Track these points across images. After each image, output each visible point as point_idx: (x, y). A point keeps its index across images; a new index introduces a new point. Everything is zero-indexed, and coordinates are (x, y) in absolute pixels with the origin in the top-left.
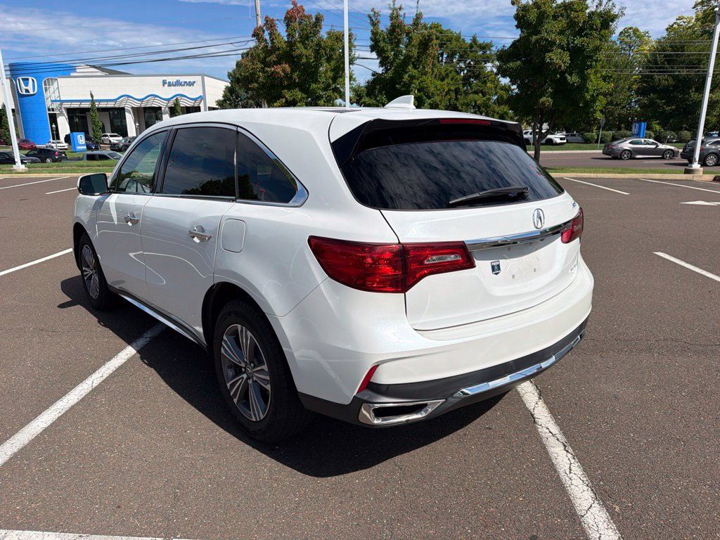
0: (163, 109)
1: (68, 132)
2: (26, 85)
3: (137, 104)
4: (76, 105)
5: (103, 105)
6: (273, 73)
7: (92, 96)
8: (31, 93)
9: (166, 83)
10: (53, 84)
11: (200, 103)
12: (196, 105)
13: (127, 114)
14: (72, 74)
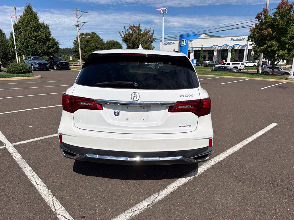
0: (229, 50)
1: (193, 58)
2: (183, 42)
3: (219, 48)
4: (197, 49)
5: (207, 49)
6: (263, 33)
7: (202, 46)
8: (184, 45)
9: (232, 40)
10: (191, 42)
11: (245, 47)
12: (243, 48)
13: (214, 52)
14: (199, 38)
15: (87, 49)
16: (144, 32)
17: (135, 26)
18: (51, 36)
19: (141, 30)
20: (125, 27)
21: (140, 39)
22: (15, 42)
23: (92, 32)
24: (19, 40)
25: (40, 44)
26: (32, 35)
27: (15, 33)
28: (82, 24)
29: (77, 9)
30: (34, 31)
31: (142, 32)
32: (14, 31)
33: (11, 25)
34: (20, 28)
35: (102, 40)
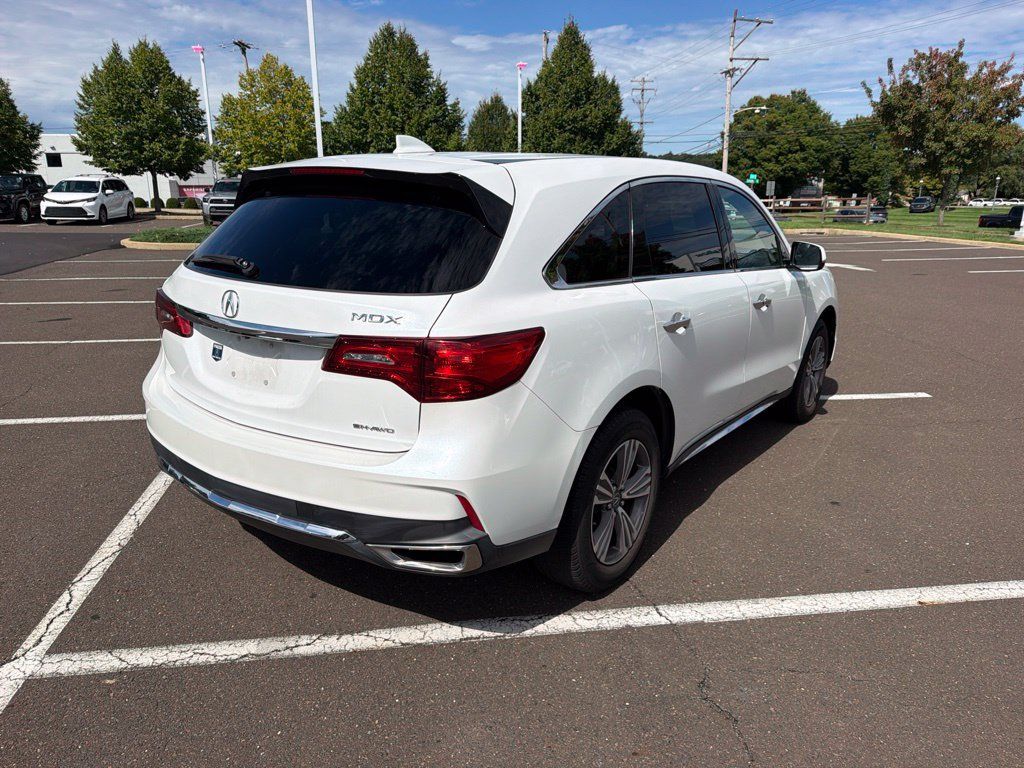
15: (764, 152)
16: (977, 75)
17: (936, 55)
18: (622, 116)
19: (964, 68)
20: (890, 61)
21: (952, 103)
22: (520, 141)
23: (793, 93)
24: (529, 134)
25: (584, 144)
26: (565, 117)
27: (524, 114)
28: (745, 65)
29: (736, 14)
30: (576, 102)
31: (968, 77)
32: (523, 108)
33: (517, 89)
34: (537, 98)
35: (827, 117)
